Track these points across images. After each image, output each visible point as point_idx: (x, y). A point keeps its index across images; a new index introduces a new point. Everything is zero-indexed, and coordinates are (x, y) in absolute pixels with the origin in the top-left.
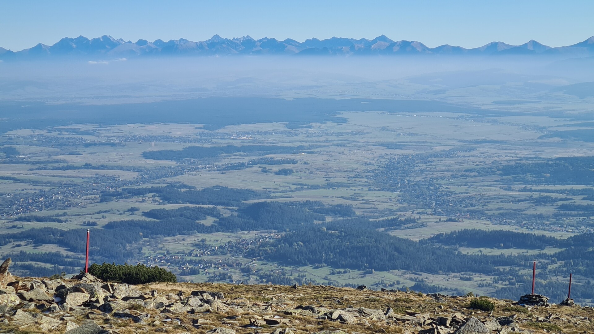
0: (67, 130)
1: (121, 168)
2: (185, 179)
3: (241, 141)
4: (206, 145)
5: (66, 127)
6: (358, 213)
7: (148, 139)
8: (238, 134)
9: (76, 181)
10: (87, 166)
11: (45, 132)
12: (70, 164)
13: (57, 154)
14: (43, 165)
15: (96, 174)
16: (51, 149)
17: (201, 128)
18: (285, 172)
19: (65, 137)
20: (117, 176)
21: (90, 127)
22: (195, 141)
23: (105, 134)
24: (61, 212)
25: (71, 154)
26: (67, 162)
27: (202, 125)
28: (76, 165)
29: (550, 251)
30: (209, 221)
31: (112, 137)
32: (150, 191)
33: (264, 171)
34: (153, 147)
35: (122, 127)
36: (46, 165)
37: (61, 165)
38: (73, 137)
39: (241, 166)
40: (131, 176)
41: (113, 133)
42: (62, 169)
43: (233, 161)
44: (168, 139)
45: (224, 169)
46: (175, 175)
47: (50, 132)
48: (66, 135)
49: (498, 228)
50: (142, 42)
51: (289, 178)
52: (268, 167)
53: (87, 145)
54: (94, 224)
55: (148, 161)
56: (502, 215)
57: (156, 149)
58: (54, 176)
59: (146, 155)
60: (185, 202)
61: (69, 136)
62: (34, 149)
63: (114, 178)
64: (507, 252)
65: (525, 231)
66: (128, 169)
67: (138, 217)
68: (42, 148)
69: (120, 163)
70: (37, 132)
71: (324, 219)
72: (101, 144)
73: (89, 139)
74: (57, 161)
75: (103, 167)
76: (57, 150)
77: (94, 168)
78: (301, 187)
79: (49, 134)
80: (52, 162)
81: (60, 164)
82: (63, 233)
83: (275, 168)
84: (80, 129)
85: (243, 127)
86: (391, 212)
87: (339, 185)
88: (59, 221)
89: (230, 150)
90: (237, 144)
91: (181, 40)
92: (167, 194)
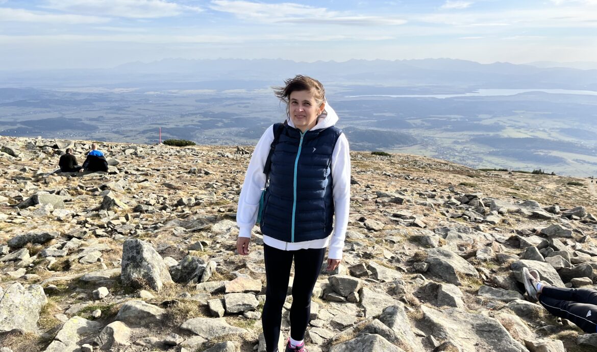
0: (167, 92)
1: (187, 106)
2: (211, 109)
3: (230, 96)
4: (218, 97)
7: (197, 95)
8: (229, 93)
9: (171, 110)
10: (175, 105)
12: (169, 104)
13: (164, 101)
14: (159, 105)
15: (178, 108)
18: (246, 107)
20: (186, 109)
22: (214, 95)
24: (166, 121)
25: (169, 101)
26: (167, 104)
28: (171, 105)
30: (220, 124)
32: (199, 113)
35: (187, 91)
37: (165, 105)
39: (232, 105)
40: (191, 108)
43: (228, 103)
45: (225, 106)
46: (207, 108)
51: (248, 109)
52: (240, 105)
54: (179, 126)
55: (198, 103)
57: (200, 99)
60: (211, 117)
66: (190, 106)
71: (260, 123)
78: (252, 112)
80: (162, 104)
82: (167, 129)
83: (243, 105)
84: (172, 91)
85: (231, 91)
87: (266, 111)
88: (166, 125)
89: (227, 99)
92: (205, 115)
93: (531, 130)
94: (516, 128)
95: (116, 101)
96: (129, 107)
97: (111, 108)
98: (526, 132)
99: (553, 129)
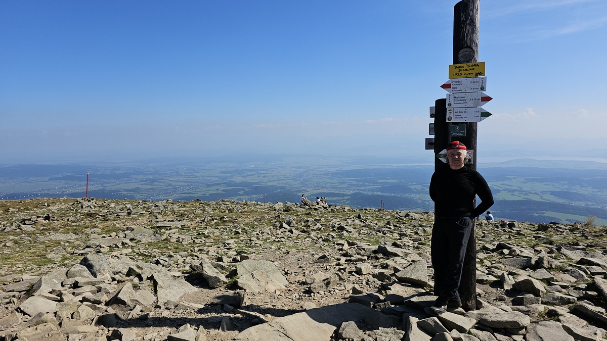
1: (213, 177)
2: (234, 179)
3: (251, 167)
4: (240, 169)
6: (288, 188)
7: (221, 167)
8: (250, 165)
9: (199, 181)
10: (202, 176)
12: (197, 176)
15: (205, 179)
16: (190, 171)
18: (265, 177)
20: (212, 179)
22: (236, 168)
24: (194, 191)
25: (197, 173)
28: (199, 176)
29: (346, 198)
30: (242, 192)
32: (223, 183)
33: (258, 176)
36: (189, 176)
39: (251, 175)
40: (217, 179)
42: (194, 177)
43: (249, 174)
44: (227, 167)
45: (246, 176)
46: (230, 178)
49: (330, 191)
51: (266, 178)
52: (260, 175)
53: (202, 170)
54: (205, 194)
56: (331, 188)
57: (224, 170)
58: (192, 180)
59: (221, 173)
60: (234, 186)
62: (185, 171)
64: (333, 199)
65: (338, 192)
66: (215, 177)
67: (219, 192)
69: (212, 175)
74: (192, 175)
75: (207, 176)
76: (192, 172)
77: (204, 177)
78: (270, 181)
83: (262, 175)
86: (298, 188)
87: (282, 180)
89: (248, 170)
92: (228, 184)
93: (524, 193)
94: (510, 191)
95: (150, 174)
96: (162, 179)
97: (146, 180)
98: (519, 195)
99: (544, 192)
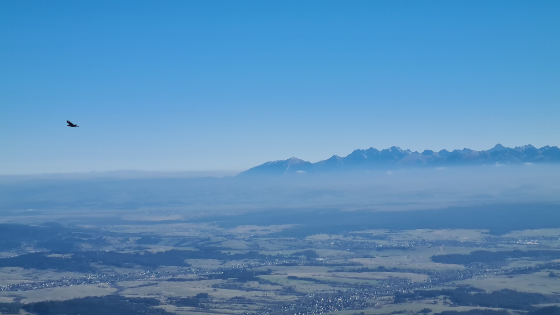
0: (361, 235)
1: (412, 271)
2: (474, 282)
3: (527, 246)
4: (493, 250)
5: (360, 232)
7: (437, 243)
8: (524, 239)
9: (371, 282)
10: (381, 269)
11: (341, 237)
12: (365, 266)
13: (352, 257)
14: (340, 268)
15: (390, 277)
16: (346, 253)
17: (486, 233)
19: (359, 241)
20: (409, 279)
21: (381, 232)
22: (481, 245)
23: (396, 239)
25: (366, 257)
26: (362, 265)
27: (487, 231)
28: (370, 267)
31: (402, 241)
32: (443, 292)
33: (552, 276)
34: (442, 251)
35: (411, 232)
36: (343, 268)
37: (357, 268)
38: (366, 241)
39: (530, 270)
40: (422, 278)
41: (404, 237)
42: (358, 271)
43: (521, 266)
44: (455, 243)
45: (512, 273)
46: (464, 278)
47: (345, 236)
48: (360, 239)
50: (427, 153)
52: (556, 272)
53: (380, 249)
55: (438, 264)
57: (444, 253)
58: (351, 278)
59: (435, 259)
60: (476, 304)
61: (363, 241)
62: (332, 252)
63: (405, 280)
66: (419, 272)
68: (339, 252)
69: (411, 266)
70: (334, 237)
72: (392, 248)
73: (381, 243)
74: (353, 264)
75: (395, 270)
76: (352, 253)
77: (387, 271)
79: (344, 239)
80: (348, 265)
81: (356, 266)
84: (372, 234)
85: (528, 233)
89: (517, 254)
90: (523, 248)
91: (465, 149)
92: (458, 296)
96: (268, 272)
97: (226, 274)
